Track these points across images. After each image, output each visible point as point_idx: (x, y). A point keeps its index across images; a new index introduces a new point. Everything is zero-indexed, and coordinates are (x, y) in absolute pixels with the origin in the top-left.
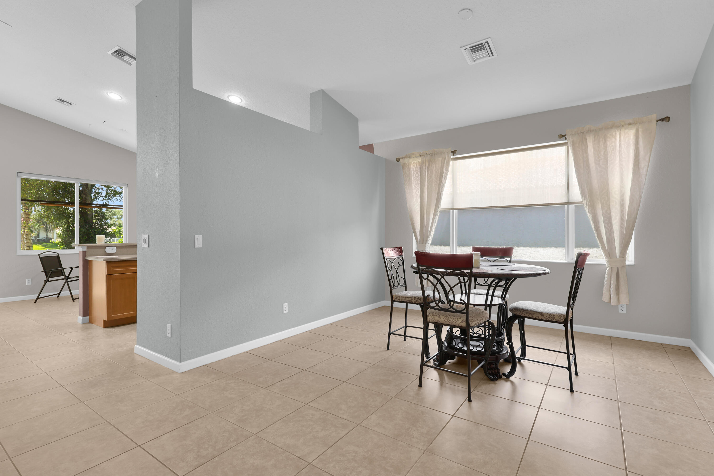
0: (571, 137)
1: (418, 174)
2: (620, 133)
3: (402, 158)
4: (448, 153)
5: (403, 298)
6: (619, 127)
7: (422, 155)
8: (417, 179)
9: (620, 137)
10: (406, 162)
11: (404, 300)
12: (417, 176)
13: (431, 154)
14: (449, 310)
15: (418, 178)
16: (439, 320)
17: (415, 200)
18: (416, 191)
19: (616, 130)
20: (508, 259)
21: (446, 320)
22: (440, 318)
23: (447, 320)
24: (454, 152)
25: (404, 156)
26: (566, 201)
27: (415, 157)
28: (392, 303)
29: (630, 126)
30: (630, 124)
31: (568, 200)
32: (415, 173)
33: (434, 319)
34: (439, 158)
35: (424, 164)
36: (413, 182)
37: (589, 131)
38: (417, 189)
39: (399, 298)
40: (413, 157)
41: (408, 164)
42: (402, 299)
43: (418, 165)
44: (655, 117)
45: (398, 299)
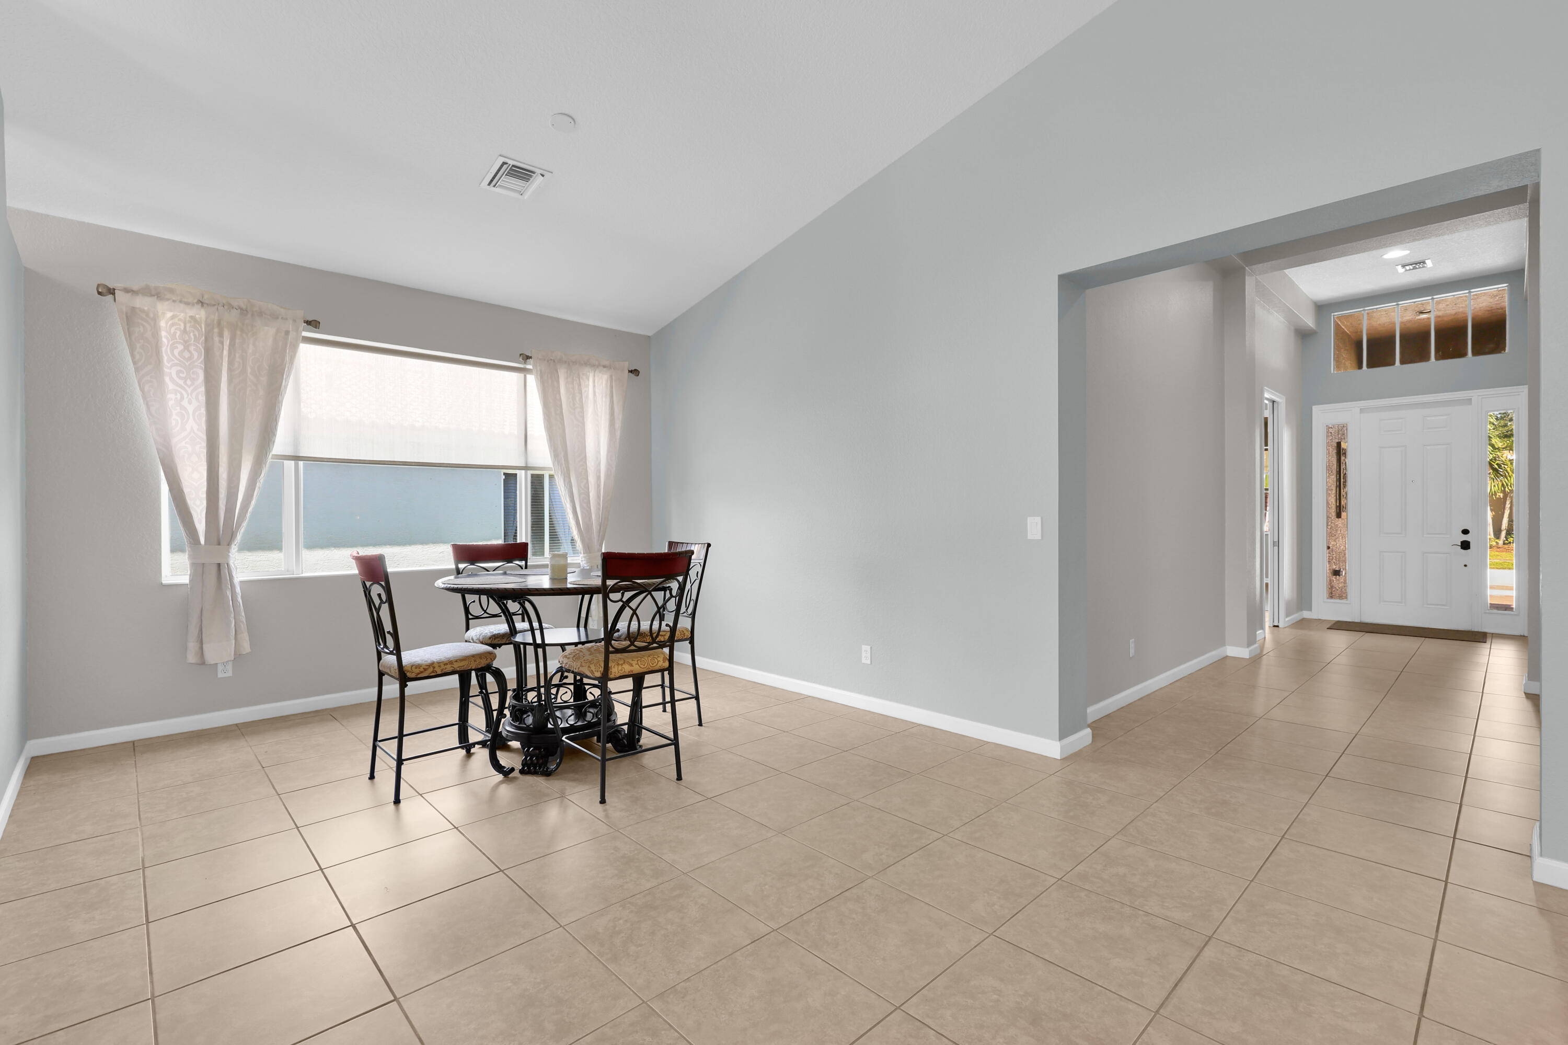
0: (538, 364)
1: (190, 352)
2: (594, 376)
3: (127, 290)
4: (294, 321)
5: (445, 664)
6: (594, 366)
7: (207, 304)
8: (187, 364)
9: (594, 382)
10: (146, 308)
11: (449, 668)
12: (187, 357)
13: (243, 311)
14: (629, 648)
15: (189, 362)
16: (631, 668)
17: (174, 423)
18: (182, 398)
19: (590, 370)
20: (523, 563)
21: (642, 666)
22: (632, 665)
23: (644, 665)
24: (313, 324)
25: (135, 288)
26: (523, 465)
27: (181, 302)
28: (403, 686)
29: (605, 369)
30: (604, 367)
31: (526, 463)
32: (181, 347)
33: (623, 670)
34: (266, 328)
35: (216, 330)
36: (166, 370)
37: (561, 361)
38: (185, 396)
39: (434, 667)
40: (174, 301)
41: (151, 315)
42: (443, 667)
43: (188, 325)
44: (626, 366)
45: (431, 669)
